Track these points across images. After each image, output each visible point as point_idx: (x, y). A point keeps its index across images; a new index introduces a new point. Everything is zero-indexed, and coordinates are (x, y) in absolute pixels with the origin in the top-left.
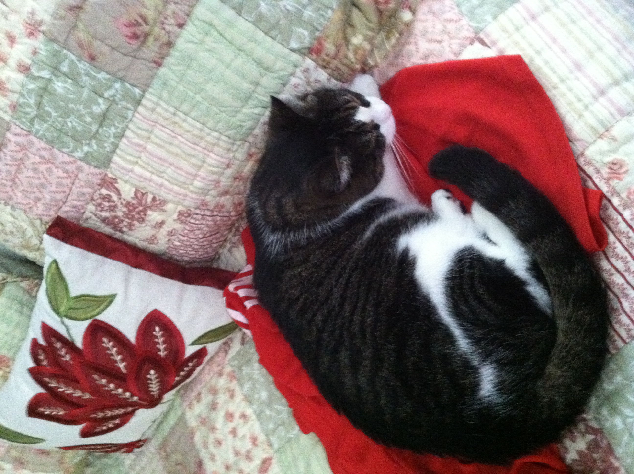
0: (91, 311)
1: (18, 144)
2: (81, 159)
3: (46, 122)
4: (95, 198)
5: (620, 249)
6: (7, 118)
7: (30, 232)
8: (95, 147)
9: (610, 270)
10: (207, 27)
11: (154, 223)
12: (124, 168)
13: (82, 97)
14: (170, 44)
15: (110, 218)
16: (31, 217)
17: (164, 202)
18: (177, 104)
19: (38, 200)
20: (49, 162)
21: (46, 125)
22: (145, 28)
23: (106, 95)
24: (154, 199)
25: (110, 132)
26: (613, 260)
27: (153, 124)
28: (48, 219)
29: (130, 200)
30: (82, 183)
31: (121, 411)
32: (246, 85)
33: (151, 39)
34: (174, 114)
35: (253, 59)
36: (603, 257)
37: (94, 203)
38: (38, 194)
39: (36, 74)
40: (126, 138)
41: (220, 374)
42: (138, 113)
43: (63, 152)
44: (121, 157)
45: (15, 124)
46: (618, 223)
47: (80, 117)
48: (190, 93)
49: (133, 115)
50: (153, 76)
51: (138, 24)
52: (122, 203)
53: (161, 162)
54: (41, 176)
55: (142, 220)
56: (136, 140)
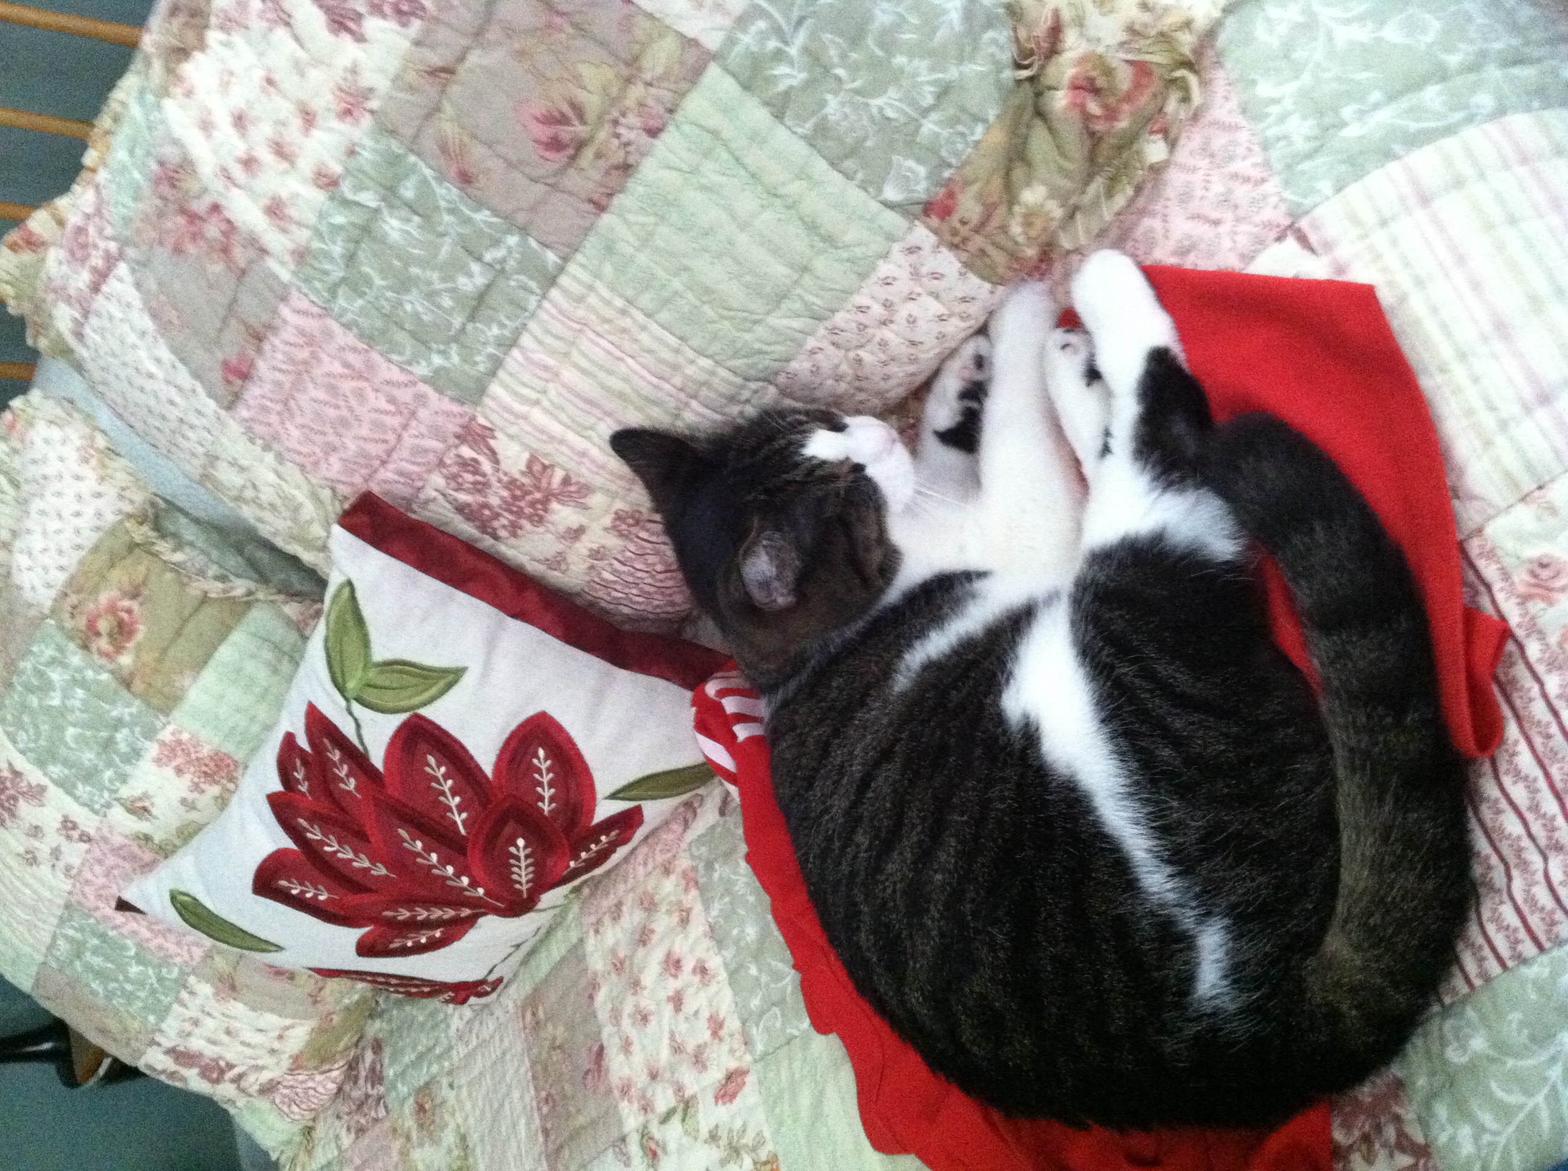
0: (410, 697)
1: (301, 332)
2: (425, 380)
3: (362, 295)
4: (448, 462)
5: (1525, 760)
6: (285, 275)
7: (309, 510)
8: (456, 359)
9: (1496, 801)
10: (707, 140)
11: (562, 529)
12: (511, 412)
13: (436, 256)
14: (626, 169)
15: (475, 507)
16: (314, 481)
17: (586, 489)
18: (630, 292)
19: (331, 449)
20: (361, 377)
21: (360, 302)
22: (580, 130)
23: (488, 257)
24: (566, 481)
25: (489, 334)
26: (1507, 781)
27: (578, 327)
28: (349, 493)
29: (517, 476)
30: (423, 429)
31: (450, 913)
32: (779, 270)
33: (588, 153)
34: (623, 312)
35: (801, 219)
36: (1487, 767)
37: (445, 471)
38: (332, 438)
39: (350, 196)
40: (522, 349)
41: (667, 871)
42: (550, 301)
43: (390, 361)
44: (505, 387)
45: (299, 290)
46: (1531, 700)
47: (431, 296)
48: (661, 273)
49: (539, 306)
50: (587, 231)
51: (563, 120)
52: (500, 481)
53: (587, 407)
54: (342, 403)
55: (538, 520)
56: (541, 357)
